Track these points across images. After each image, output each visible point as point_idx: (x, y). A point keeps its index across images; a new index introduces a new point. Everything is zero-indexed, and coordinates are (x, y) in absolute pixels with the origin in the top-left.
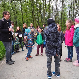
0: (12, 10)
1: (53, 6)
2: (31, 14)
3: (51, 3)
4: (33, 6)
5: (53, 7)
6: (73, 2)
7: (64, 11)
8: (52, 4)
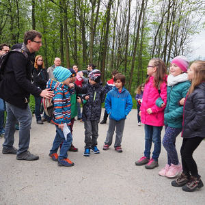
0: (7, 15)
1: (116, 18)
2: (57, 32)
3: (111, 12)
4: (66, 12)
5: (115, 21)
6: (166, 15)
7: (142, 36)
8: (114, 14)
